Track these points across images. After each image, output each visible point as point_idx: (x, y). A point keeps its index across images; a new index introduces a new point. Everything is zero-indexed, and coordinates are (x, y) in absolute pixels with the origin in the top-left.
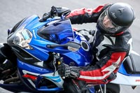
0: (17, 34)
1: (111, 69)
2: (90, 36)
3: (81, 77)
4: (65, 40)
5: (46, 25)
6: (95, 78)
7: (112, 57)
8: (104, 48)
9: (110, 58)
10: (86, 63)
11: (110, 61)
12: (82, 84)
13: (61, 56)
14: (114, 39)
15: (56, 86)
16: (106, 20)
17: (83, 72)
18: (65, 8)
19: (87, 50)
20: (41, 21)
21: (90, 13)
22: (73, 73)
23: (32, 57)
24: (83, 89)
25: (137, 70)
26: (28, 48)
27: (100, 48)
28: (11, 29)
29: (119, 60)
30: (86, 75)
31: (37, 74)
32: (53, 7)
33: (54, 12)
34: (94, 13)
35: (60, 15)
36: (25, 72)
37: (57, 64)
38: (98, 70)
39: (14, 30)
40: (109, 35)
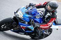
0: (18, 13)
1: (50, 24)
2: (42, 12)
3: (41, 27)
4: (34, 14)
5: (28, 10)
6: (45, 27)
7: (51, 19)
8: (48, 16)
9: (50, 20)
10: (42, 22)
11: (50, 21)
12: (40, 29)
13: (33, 20)
14: (51, 13)
15: (31, 30)
16: (49, 7)
17: (41, 25)
18: (34, 4)
19: (42, 17)
20: (26, 8)
21: (42, 4)
22: (38, 26)
23: (23, 21)
24: (41, 31)
25: (59, 23)
26: (22, 18)
27: (46, 16)
28: (16, 12)
29: (53, 20)
30: (42, 26)
31: (25, 27)
32: (30, 3)
33: (30, 5)
34: (43, 5)
35: (32, 6)
36: (21, 26)
37: (32, 23)
38: (46, 24)
39: (17, 12)
40: (49, 12)
